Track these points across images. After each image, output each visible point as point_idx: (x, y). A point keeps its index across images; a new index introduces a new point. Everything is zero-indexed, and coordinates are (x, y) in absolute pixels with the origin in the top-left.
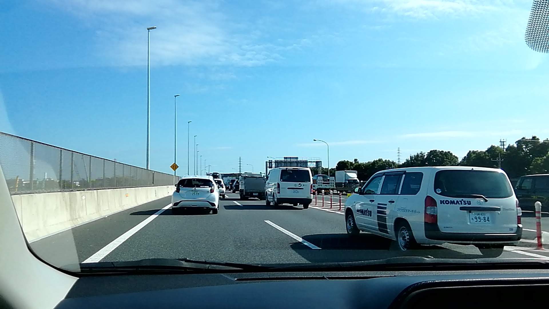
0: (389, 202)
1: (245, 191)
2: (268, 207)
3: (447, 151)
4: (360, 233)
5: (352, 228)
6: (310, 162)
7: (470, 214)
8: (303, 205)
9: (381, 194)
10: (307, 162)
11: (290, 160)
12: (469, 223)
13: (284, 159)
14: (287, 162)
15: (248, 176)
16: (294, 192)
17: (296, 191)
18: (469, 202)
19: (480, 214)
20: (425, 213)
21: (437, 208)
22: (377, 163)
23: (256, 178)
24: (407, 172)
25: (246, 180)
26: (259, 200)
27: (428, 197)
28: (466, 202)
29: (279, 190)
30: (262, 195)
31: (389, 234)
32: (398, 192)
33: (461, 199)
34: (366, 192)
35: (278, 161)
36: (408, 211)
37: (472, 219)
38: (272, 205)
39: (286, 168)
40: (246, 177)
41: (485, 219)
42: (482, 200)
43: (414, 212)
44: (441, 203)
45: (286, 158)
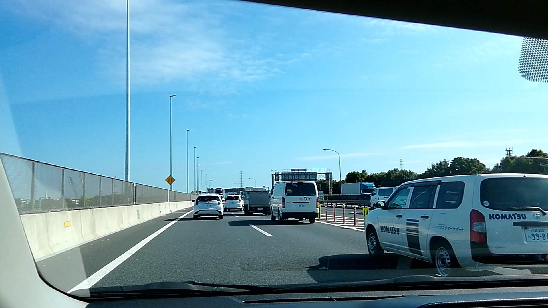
0: (422, 217)
1: (250, 206)
2: (273, 222)
3: (473, 158)
4: (385, 252)
5: (375, 248)
6: (319, 173)
7: (526, 230)
8: (309, 220)
9: (409, 209)
10: (317, 174)
11: (297, 172)
12: (525, 242)
13: (291, 170)
14: (295, 174)
15: (252, 191)
16: (299, 206)
17: (301, 205)
18: (524, 216)
19: (538, 230)
20: (471, 230)
21: (485, 225)
22: (393, 173)
23: (260, 193)
24: (442, 182)
25: (249, 194)
26: (264, 215)
27: (473, 211)
28: (521, 216)
29: (285, 205)
30: (267, 211)
31: (422, 255)
32: (433, 206)
33: (513, 213)
34: (390, 207)
35: (285, 173)
36: (447, 228)
37: (529, 236)
38: (277, 220)
39: (291, 182)
40: (250, 191)
41: (544, 236)
42: (539, 212)
43: (456, 230)
44: (490, 219)
45: (294, 169)
